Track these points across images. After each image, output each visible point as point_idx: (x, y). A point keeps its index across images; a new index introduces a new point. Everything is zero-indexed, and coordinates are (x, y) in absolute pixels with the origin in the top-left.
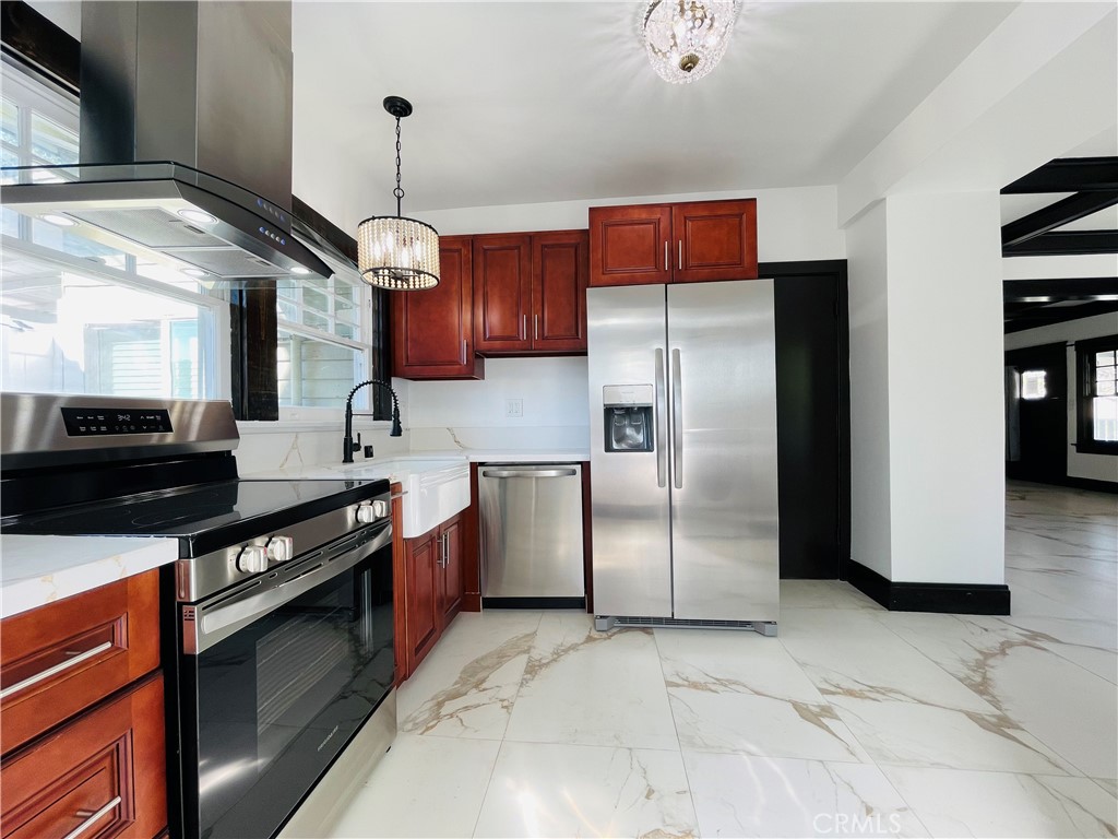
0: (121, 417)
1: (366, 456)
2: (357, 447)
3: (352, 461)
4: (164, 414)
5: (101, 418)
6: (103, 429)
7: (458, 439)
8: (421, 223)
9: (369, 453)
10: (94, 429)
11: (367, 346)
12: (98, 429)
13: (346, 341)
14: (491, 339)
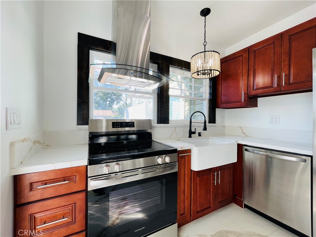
0: (124, 124)
1: (199, 136)
2: (194, 133)
3: (191, 137)
4: (133, 123)
5: (119, 124)
6: (119, 126)
7: (244, 132)
8: (211, 51)
9: (200, 135)
10: (117, 126)
11: (206, 99)
12: (116, 126)
13: (200, 98)
14: (257, 89)
